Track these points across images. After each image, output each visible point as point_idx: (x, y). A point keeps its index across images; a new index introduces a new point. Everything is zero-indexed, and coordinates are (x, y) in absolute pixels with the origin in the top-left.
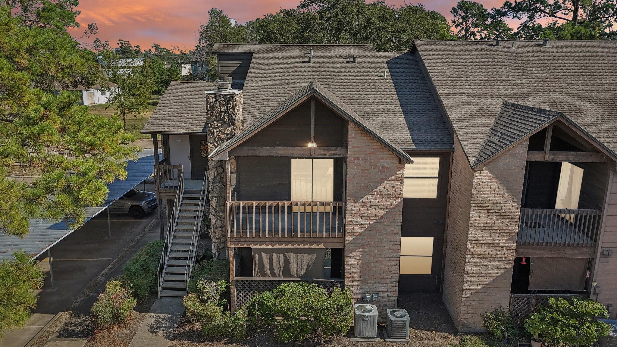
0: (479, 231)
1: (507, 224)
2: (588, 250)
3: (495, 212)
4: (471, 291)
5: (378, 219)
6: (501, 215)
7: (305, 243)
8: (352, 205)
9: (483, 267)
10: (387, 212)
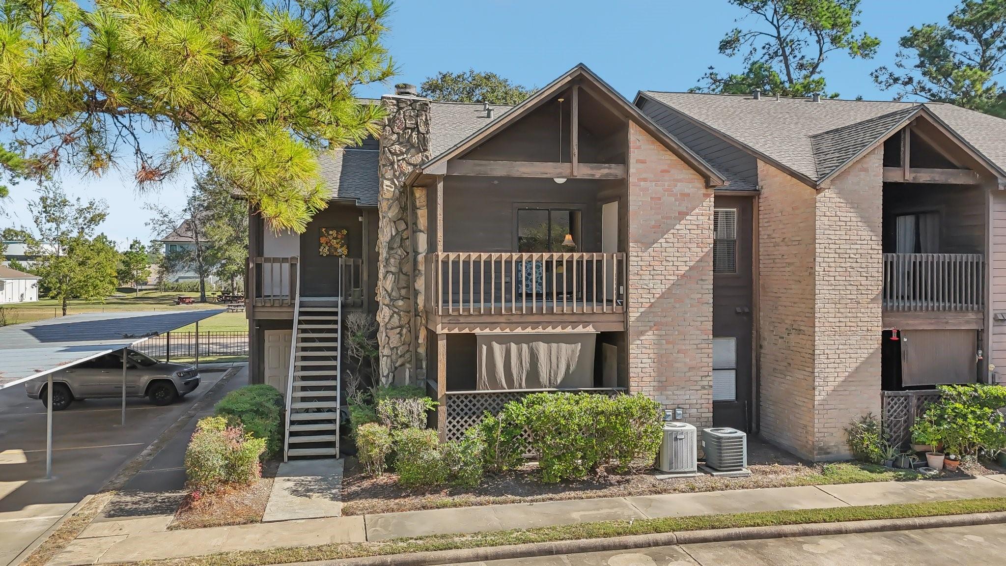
0: (830, 288)
1: (867, 277)
2: (974, 317)
3: (850, 257)
4: (826, 388)
5: (678, 279)
6: (857, 262)
7: (564, 324)
8: (638, 256)
9: (840, 347)
10: (691, 268)
